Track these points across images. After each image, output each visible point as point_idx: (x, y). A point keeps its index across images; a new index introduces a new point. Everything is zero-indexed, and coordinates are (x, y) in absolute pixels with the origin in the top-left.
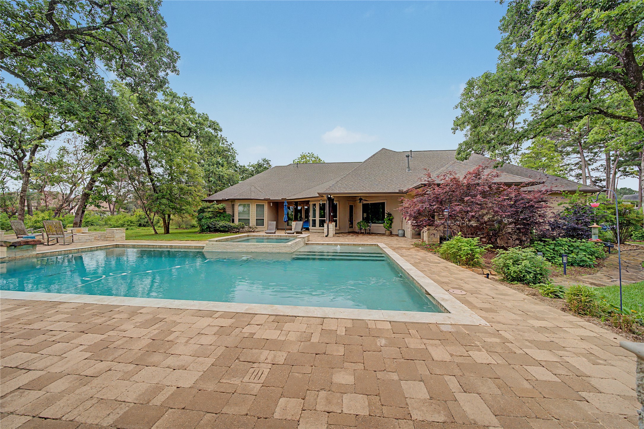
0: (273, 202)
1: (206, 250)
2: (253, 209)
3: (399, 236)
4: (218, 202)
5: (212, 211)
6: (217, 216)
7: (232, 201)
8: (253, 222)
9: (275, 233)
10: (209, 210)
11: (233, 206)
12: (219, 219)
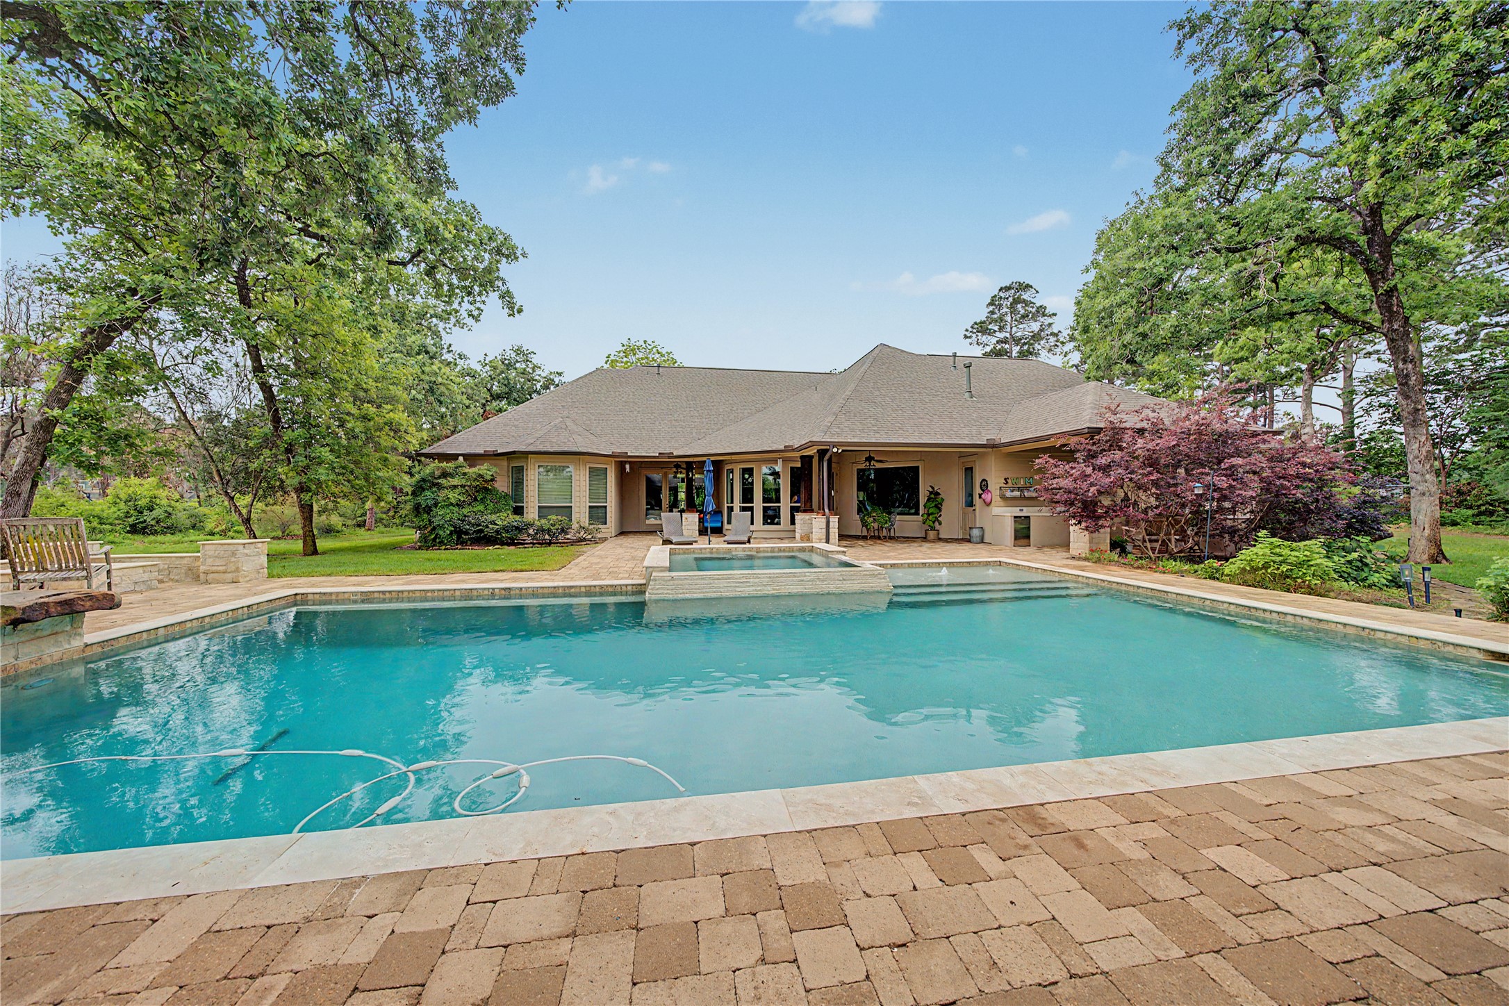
0: (630, 463)
1: (654, 597)
2: (580, 479)
3: (974, 540)
4: (472, 459)
5: (463, 486)
6: (476, 499)
7: (516, 460)
8: (580, 515)
9: (749, 542)
10: (455, 481)
11: (520, 470)
12: (481, 508)
